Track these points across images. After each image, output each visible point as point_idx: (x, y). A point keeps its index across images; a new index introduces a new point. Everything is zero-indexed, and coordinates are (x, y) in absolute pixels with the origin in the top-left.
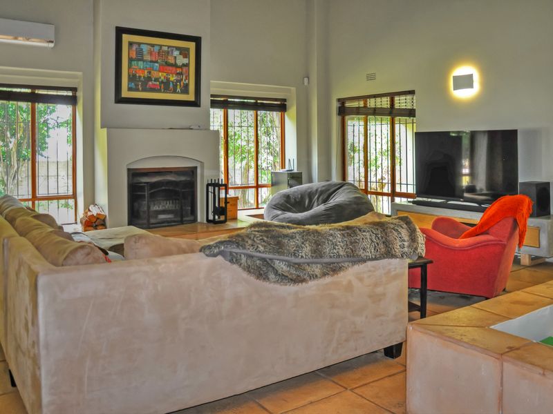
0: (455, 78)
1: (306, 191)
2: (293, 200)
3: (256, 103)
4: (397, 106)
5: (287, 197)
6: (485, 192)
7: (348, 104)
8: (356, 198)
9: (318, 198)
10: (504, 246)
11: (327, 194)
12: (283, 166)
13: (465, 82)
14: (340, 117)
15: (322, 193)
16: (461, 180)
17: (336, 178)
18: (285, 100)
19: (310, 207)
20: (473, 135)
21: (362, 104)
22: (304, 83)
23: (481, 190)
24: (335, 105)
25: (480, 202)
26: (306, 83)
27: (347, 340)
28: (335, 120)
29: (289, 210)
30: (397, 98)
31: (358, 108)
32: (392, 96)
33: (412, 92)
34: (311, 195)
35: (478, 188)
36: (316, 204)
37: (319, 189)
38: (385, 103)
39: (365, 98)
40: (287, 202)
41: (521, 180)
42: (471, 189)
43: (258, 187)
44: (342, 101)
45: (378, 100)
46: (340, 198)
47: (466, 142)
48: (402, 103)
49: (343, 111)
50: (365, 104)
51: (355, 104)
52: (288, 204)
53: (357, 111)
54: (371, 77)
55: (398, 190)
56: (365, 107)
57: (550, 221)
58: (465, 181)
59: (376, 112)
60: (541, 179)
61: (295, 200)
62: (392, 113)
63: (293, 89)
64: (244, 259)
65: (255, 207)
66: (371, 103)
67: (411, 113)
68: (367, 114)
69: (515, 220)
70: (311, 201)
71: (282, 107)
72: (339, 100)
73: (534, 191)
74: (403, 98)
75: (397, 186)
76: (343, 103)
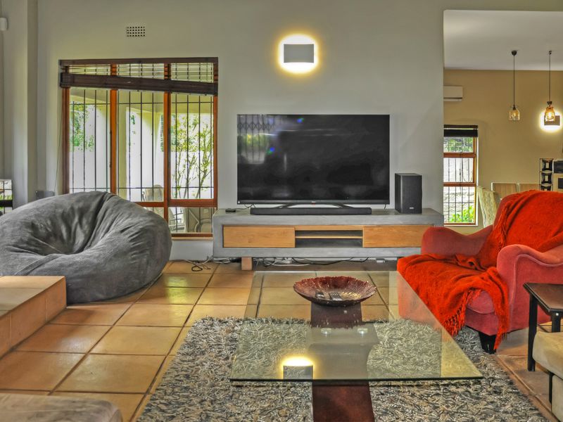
2: (42, 231)
4: (174, 77)
5: (31, 225)
7: (73, 70)
11: (89, 213)
14: (61, 90)
19: (71, 239)
21: (106, 71)
24: (55, 70)
26: (3, 28)
28: (56, 93)
29: (43, 249)
30: (173, 67)
32: (168, 62)
34: (66, 219)
36: (78, 232)
37: (76, 207)
39: (113, 63)
40: (34, 235)
44: (64, 65)
49: (67, 80)
50: (113, 70)
52: (39, 239)
54: (134, 32)
55: (173, 197)
56: (112, 75)
61: (45, 229)
66: (123, 71)
68: (116, 87)
70: (69, 228)
72: (61, 62)
75: (173, 191)
76: (67, 68)
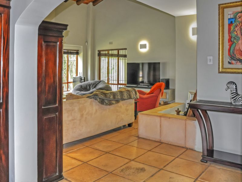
0: (140, 45)
1: (87, 84)
2: (83, 87)
3: (68, 51)
4: (120, 53)
5: (81, 86)
6: (147, 83)
7: (102, 52)
8: (106, 86)
9: (92, 86)
10: (158, 97)
11: (95, 85)
12: (77, 75)
13: (144, 46)
14: (98, 57)
15: (93, 84)
16: (139, 80)
17: (97, 79)
18: (78, 50)
19: (89, 90)
20: (143, 64)
21: (107, 52)
22: (85, 44)
23: (146, 82)
24: (97, 53)
25: (148, 86)
26: (86, 44)
27: (120, 121)
28: (97, 58)
29: (82, 91)
30: (120, 51)
31: (106, 54)
32: (118, 50)
33: (126, 49)
34: (90, 85)
35: (144, 82)
36: (91, 88)
37: (93, 83)
38: (115, 52)
39: (108, 50)
40: (81, 88)
41: (161, 78)
42: (142, 82)
43: (68, 83)
44: (99, 51)
45: (113, 51)
46: (100, 86)
47: (141, 66)
48: (121, 52)
49: (100, 55)
50: (108, 52)
51: (104, 52)
52: (81, 89)
53: (105, 55)
54: (111, 43)
55: (120, 83)
56: (108, 53)
57: (169, 90)
58: (140, 79)
59: (112, 55)
60: (167, 78)
61: (84, 87)
62: (118, 56)
63: (82, 47)
64: (98, 99)
65: (67, 90)
66: (110, 52)
67: (125, 56)
68: (109, 56)
69: (161, 89)
70: (89, 87)
71: (77, 53)
72: (98, 51)
73: (165, 81)
74: (122, 51)
75: (120, 81)
76: (100, 52)
